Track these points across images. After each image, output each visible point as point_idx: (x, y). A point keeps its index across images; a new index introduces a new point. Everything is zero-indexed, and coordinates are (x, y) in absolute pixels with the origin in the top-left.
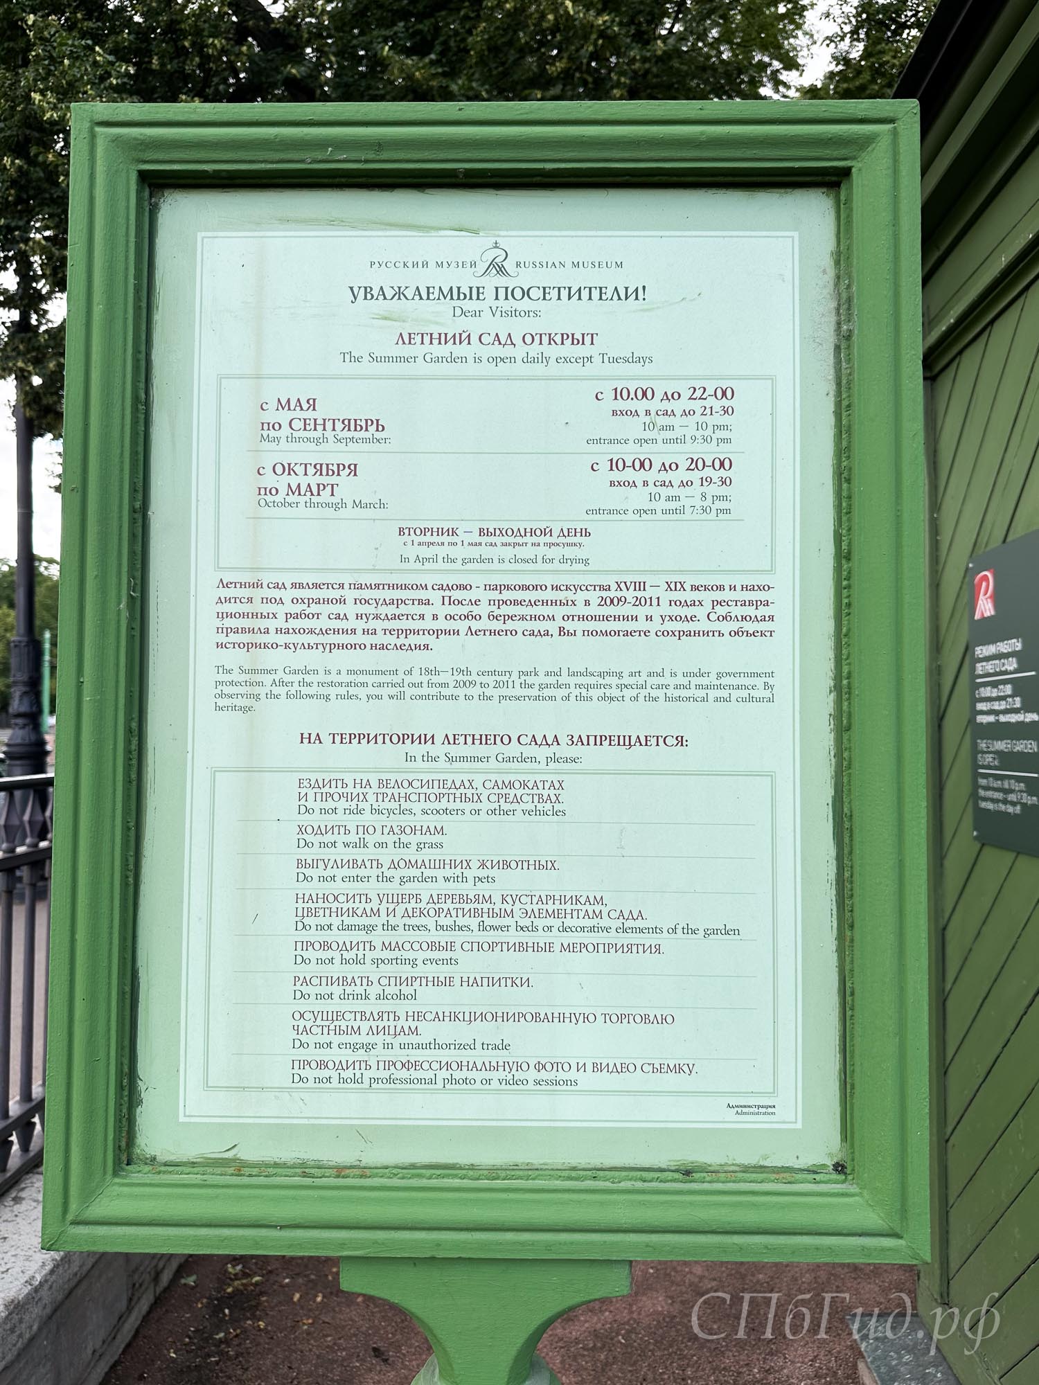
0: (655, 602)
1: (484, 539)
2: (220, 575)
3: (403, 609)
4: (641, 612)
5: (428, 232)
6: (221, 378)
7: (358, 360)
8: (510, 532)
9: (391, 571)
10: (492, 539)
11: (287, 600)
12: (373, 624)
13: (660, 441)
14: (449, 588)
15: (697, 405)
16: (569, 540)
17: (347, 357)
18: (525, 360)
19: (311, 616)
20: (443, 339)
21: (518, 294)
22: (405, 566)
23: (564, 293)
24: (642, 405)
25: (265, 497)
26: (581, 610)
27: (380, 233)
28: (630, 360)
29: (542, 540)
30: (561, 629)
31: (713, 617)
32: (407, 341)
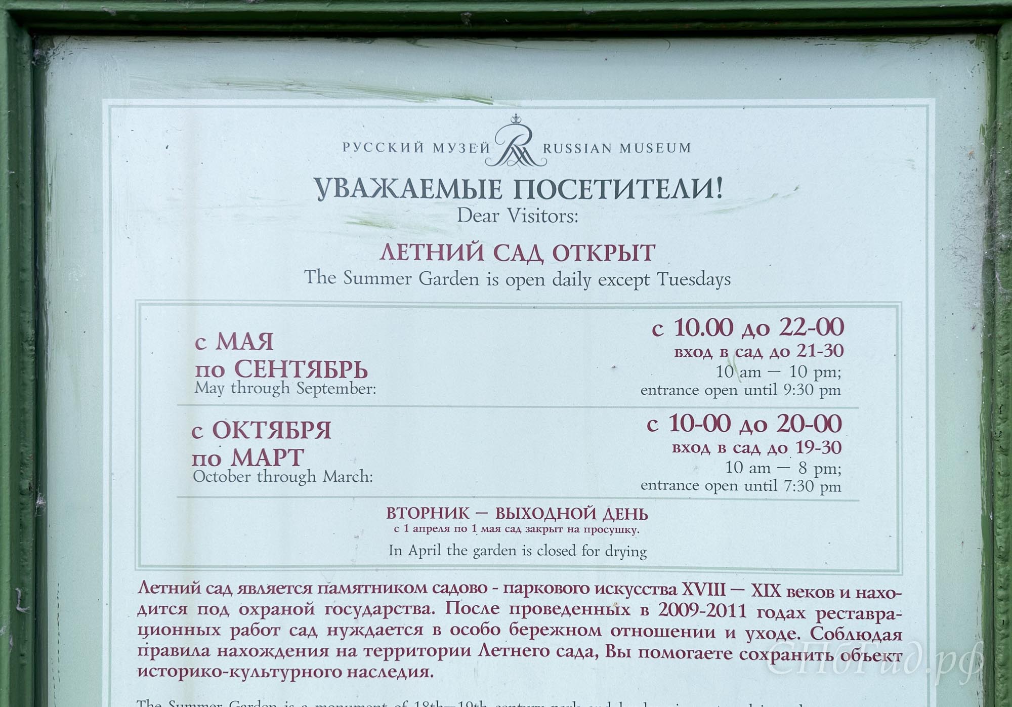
0: (738, 611)
1: (504, 523)
2: (143, 576)
3: (393, 620)
4: (720, 625)
5: (421, 101)
6: (140, 305)
7: (329, 280)
8: (538, 513)
9: (377, 567)
10: (514, 523)
11: (233, 610)
12: (351, 642)
13: (741, 391)
14: (457, 590)
15: (793, 343)
16: (618, 524)
17: (314, 276)
18: (557, 282)
19: (266, 631)
20: (445, 252)
21: (547, 189)
22: (396, 560)
23: (610, 189)
24: (716, 343)
25: (203, 468)
26: (636, 620)
27: (356, 102)
28: (700, 281)
29: (582, 523)
30: (609, 648)
31: (819, 633)
32: (396, 255)
